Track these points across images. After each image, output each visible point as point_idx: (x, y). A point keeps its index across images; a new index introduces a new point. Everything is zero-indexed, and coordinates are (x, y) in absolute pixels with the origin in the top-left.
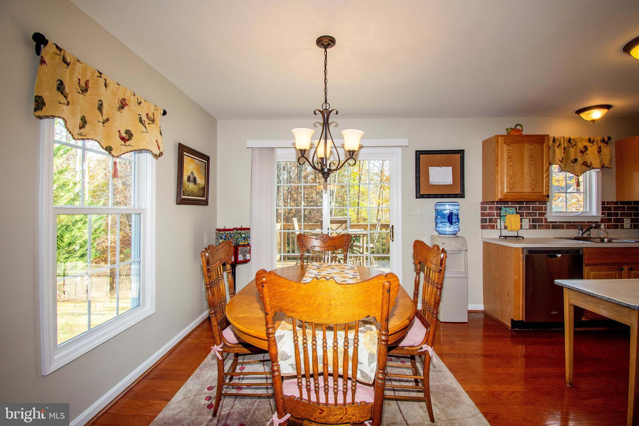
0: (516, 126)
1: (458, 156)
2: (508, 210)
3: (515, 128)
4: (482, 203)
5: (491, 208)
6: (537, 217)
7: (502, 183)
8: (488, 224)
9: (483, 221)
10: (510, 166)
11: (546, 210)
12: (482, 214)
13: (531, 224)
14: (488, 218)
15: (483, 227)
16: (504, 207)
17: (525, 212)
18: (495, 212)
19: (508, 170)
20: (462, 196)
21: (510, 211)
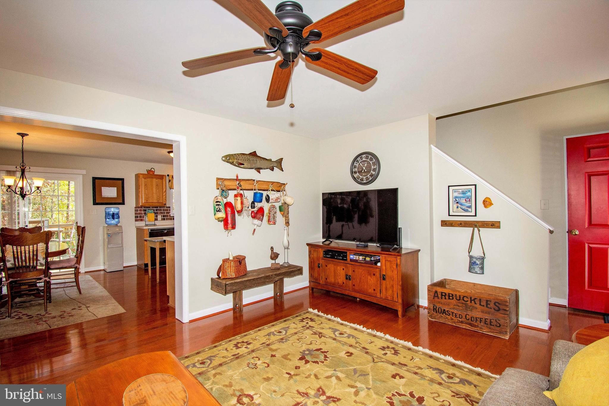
0: (151, 169)
1: (121, 182)
2: (149, 211)
3: (151, 170)
4: (135, 208)
5: (140, 210)
6: (166, 214)
7: (142, 198)
8: (139, 218)
9: (136, 217)
10: (146, 189)
11: (170, 211)
12: (136, 214)
13: (162, 218)
14: (139, 215)
15: (136, 220)
16: (148, 209)
17: (159, 212)
18: (143, 212)
19: (145, 191)
20: (123, 203)
21: (151, 212)
